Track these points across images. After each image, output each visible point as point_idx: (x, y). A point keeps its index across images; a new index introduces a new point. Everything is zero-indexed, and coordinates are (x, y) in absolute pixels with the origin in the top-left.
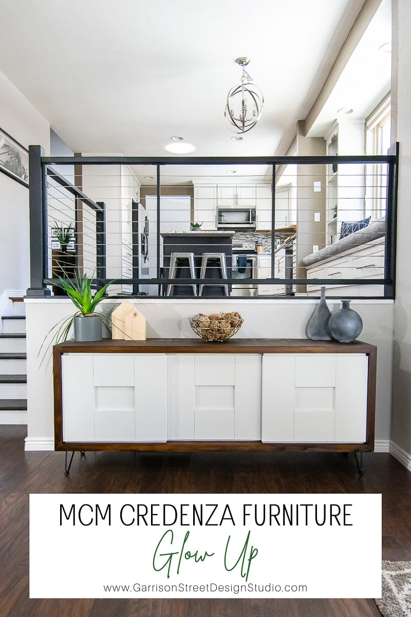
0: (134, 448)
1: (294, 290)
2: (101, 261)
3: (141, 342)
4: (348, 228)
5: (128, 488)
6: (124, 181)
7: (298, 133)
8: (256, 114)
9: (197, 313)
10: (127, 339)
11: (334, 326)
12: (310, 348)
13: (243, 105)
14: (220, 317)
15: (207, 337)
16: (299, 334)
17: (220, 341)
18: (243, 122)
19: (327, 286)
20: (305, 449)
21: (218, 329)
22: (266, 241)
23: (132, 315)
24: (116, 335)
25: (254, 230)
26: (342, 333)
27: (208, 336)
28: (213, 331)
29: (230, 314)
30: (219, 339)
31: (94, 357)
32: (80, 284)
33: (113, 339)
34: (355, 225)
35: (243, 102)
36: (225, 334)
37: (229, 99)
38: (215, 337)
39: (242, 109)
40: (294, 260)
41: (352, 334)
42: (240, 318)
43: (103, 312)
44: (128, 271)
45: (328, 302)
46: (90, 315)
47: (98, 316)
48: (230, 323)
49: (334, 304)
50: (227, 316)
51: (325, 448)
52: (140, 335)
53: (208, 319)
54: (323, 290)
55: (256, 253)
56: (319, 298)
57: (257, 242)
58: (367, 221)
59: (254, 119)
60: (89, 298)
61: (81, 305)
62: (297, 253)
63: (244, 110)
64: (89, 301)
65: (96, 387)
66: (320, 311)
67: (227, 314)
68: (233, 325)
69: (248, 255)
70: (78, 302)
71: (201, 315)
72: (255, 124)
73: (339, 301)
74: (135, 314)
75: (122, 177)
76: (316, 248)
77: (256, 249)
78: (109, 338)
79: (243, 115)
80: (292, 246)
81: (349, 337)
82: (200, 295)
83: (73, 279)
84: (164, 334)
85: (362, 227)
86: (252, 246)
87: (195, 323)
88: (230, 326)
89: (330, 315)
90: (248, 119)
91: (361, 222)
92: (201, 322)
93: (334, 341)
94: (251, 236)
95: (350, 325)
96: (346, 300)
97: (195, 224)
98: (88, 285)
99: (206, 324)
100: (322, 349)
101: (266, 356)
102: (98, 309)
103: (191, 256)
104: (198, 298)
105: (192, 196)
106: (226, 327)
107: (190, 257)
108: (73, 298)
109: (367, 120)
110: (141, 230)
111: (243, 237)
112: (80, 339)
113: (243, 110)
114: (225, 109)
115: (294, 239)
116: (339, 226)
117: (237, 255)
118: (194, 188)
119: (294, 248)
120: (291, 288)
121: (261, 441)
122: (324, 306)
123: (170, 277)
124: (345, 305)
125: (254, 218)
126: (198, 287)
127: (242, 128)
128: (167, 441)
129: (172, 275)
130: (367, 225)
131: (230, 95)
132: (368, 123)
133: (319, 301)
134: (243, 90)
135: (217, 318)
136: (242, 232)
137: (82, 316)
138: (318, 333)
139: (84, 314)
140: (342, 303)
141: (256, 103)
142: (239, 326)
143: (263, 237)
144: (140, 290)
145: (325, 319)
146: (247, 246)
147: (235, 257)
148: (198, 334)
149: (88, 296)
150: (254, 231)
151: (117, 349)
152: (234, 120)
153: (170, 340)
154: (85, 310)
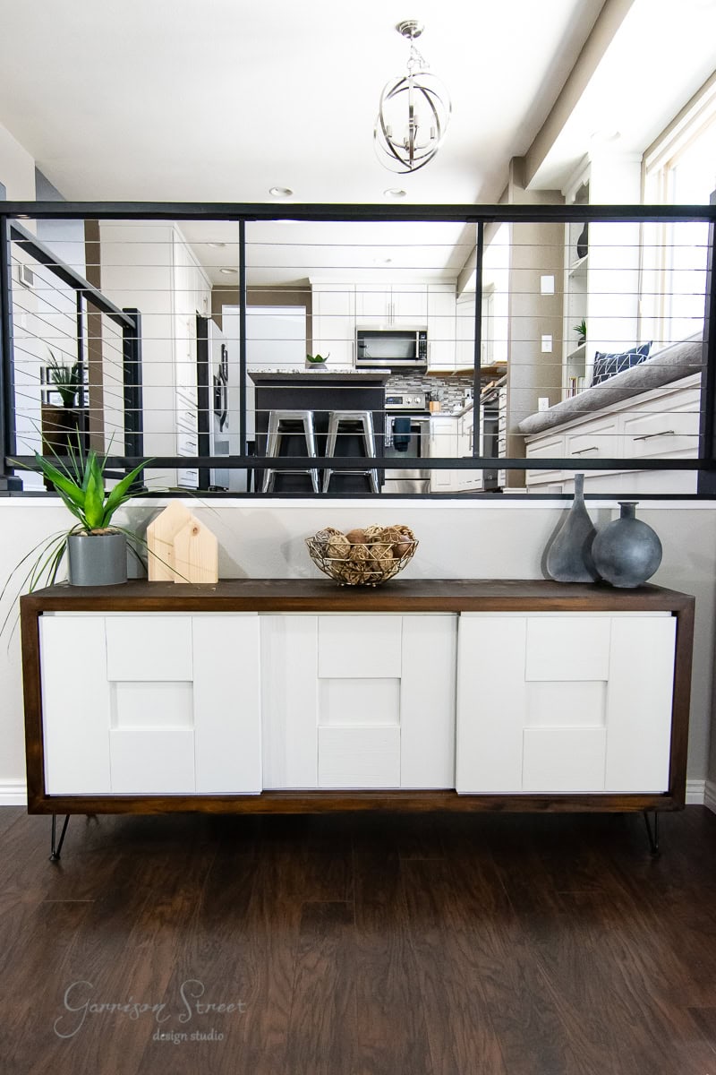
0: (193, 807)
1: (501, 482)
2: (133, 421)
3: (207, 587)
4: (610, 363)
5: (182, 892)
6: (181, 255)
7: (512, 181)
8: (436, 135)
9: (323, 528)
10: (178, 580)
11: (605, 555)
12: (559, 600)
13: (411, 115)
14: (371, 535)
15: (344, 576)
16: (527, 569)
17: (371, 586)
18: (411, 150)
19: (587, 473)
20: (546, 807)
21: (367, 562)
22: (446, 393)
23: (189, 530)
24: (157, 573)
25: (423, 370)
26: (619, 570)
27: (347, 575)
28: (356, 564)
29: (392, 530)
30: (368, 581)
31: (107, 618)
32: (80, 468)
33: (150, 580)
34: (622, 358)
35: (411, 110)
36: (382, 570)
37: (384, 103)
38: (360, 577)
39: (408, 124)
40: (502, 426)
41: (641, 570)
42: (411, 537)
43: (130, 525)
44: (189, 446)
45: (589, 504)
46: (101, 531)
47: (118, 533)
48: (392, 548)
49: (600, 509)
50: (386, 535)
51: (588, 805)
52: (205, 573)
53: (346, 540)
54: (580, 481)
55: (428, 414)
56: (569, 497)
57: (428, 393)
58: (645, 350)
59: (432, 145)
60: (98, 497)
61: (83, 510)
62: (508, 413)
63: (413, 128)
64: (98, 503)
65: (114, 683)
66: (572, 522)
67: (386, 531)
68: (397, 553)
69: (413, 418)
70: (75, 505)
71: (331, 531)
72: (432, 156)
73: (615, 504)
74: (195, 530)
75: (176, 245)
76: (543, 403)
77: (428, 406)
78: (143, 579)
79: (411, 135)
80: (497, 400)
81: (635, 577)
82: (325, 491)
83: (65, 458)
84: (255, 569)
85: (635, 360)
86: (419, 400)
87: (320, 548)
88: (391, 554)
89: (593, 532)
90: (420, 145)
91: (634, 351)
92: (330, 546)
93: (600, 585)
94: (419, 383)
95: (637, 553)
96: (628, 502)
97: (314, 357)
98: (96, 470)
99: (343, 551)
100: (583, 602)
101: (466, 617)
102: (119, 518)
103: (308, 416)
104: (321, 496)
105: (309, 311)
106: (383, 556)
107: (307, 420)
108: (65, 495)
109: (645, 154)
110: (213, 371)
111: (402, 384)
112: (82, 581)
113: (411, 126)
114: (376, 125)
115: (501, 386)
116: (590, 359)
117: (393, 418)
118: (313, 294)
119: (502, 403)
120: (495, 479)
121: (454, 791)
122: (581, 513)
123: (269, 454)
124: (627, 512)
125: (424, 348)
126: (321, 475)
127: (408, 163)
128: (264, 792)
129: (272, 450)
130: (645, 359)
131: (385, 95)
132: (648, 161)
133: (570, 504)
134: (411, 88)
135: (365, 539)
136: (402, 374)
137: (83, 533)
138: (569, 569)
139: (89, 530)
140: (619, 506)
141: (436, 114)
142: (410, 553)
143: (440, 383)
144: (213, 483)
145: (583, 539)
146: (411, 401)
147: (389, 421)
148: (325, 571)
149: (96, 491)
150: (423, 373)
151: (157, 603)
152: (393, 146)
153: (267, 583)
154: (91, 519)
